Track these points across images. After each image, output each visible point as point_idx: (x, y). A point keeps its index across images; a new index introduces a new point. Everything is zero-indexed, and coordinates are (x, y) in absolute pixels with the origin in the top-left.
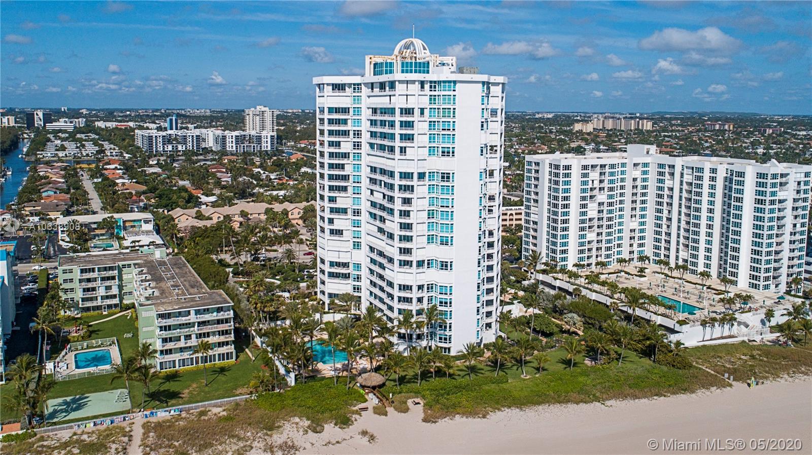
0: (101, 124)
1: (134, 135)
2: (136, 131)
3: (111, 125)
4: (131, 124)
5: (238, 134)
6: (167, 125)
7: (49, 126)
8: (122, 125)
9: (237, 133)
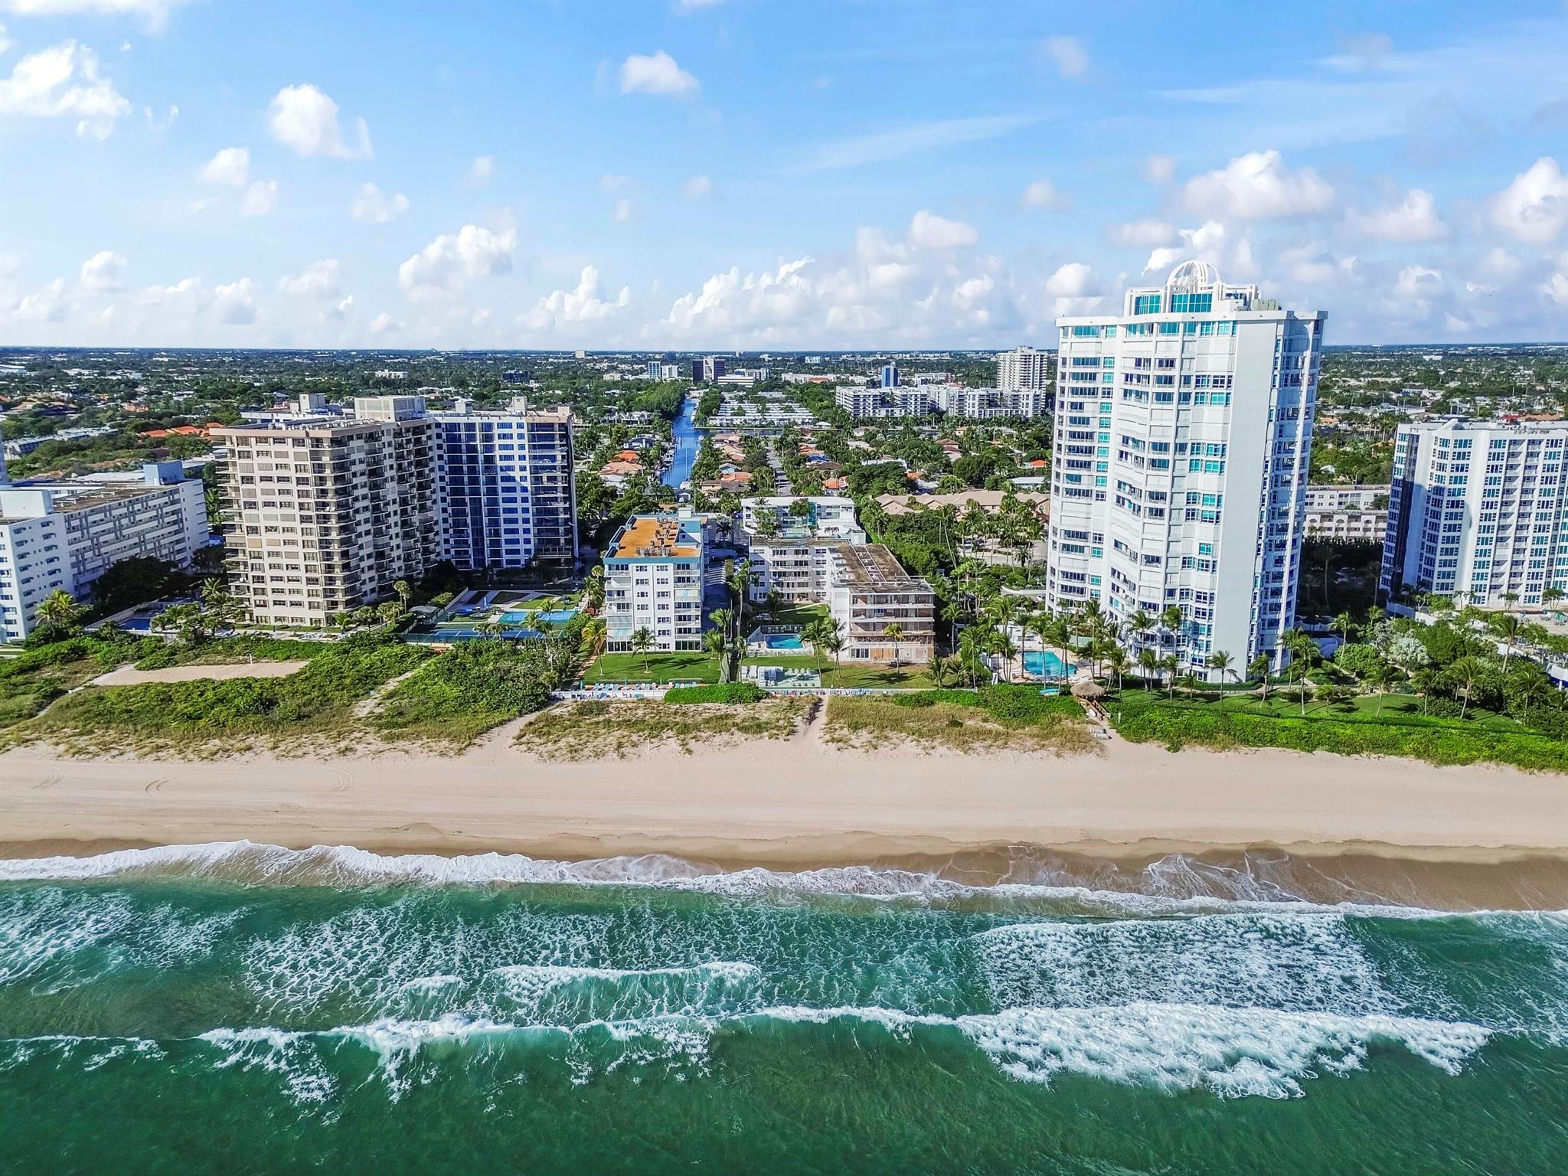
0: (788, 377)
1: (834, 394)
2: (838, 388)
3: (803, 378)
4: (831, 377)
5: (985, 393)
6: (882, 377)
7: (722, 380)
8: (818, 379)
9: (982, 391)
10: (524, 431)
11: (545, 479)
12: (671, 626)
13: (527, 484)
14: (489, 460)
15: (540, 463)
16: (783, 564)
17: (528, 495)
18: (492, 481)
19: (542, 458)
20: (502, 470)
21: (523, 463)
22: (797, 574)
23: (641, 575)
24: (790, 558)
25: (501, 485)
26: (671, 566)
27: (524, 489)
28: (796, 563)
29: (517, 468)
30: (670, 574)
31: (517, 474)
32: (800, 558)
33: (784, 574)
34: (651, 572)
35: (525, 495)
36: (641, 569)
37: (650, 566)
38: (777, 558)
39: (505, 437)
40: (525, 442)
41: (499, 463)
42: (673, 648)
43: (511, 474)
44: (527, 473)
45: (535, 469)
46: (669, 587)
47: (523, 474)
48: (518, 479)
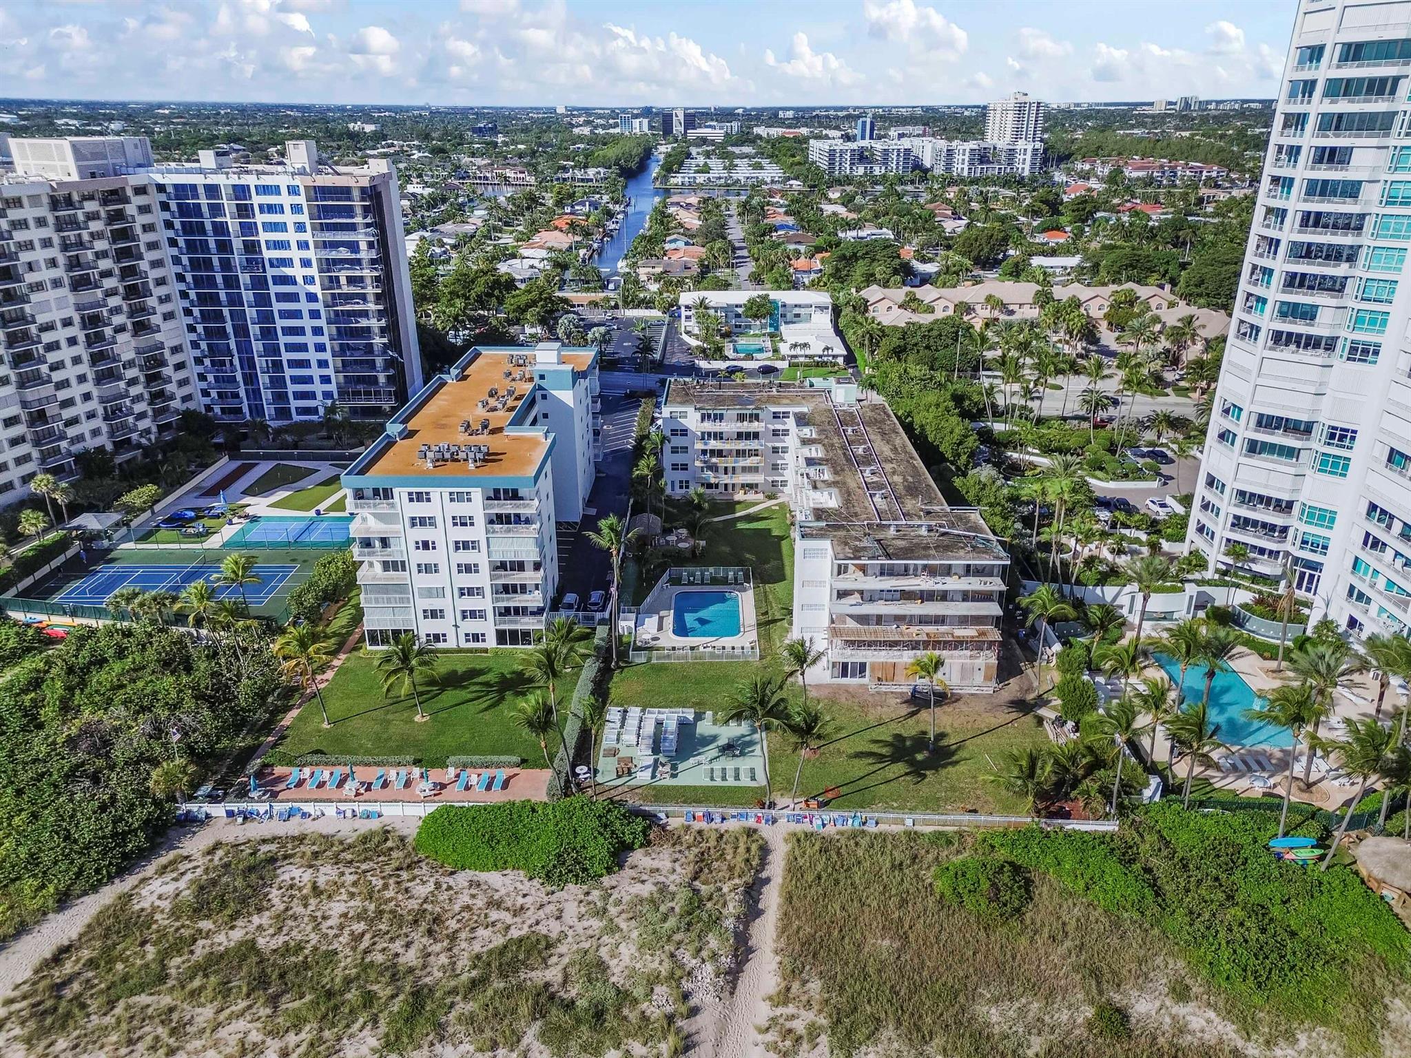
0: (760, 130)
1: (807, 149)
2: (812, 142)
3: (775, 132)
4: (804, 131)
6: (857, 132)
7: (693, 134)
8: (790, 133)
9: (972, 145)
10: (301, 200)
11: (343, 281)
12: (486, 603)
13: (316, 289)
14: (251, 247)
15: (334, 255)
16: (718, 436)
17: (319, 306)
18: (259, 283)
19: (334, 245)
20: (272, 265)
21: (305, 254)
22: (740, 453)
23: (420, 509)
24: (730, 426)
25: (274, 289)
26: (477, 494)
27: (312, 297)
28: (740, 436)
29: (297, 263)
30: (476, 507)
31: (297, 272)
32: (746, 427)
33: (720, 453)
34: (439, 504)
35: (313, 306)
36: (419, 497)
37: (435, 493)
38: (709, 426)
39: (271, 209)
40: (304, 218)
41: (268, 254)
42: (491, 642)
43: (288, 271)
44: (313, 271)
45: (328, 265)
46: (477, 532)
47: (308, 272)
48: (300, 280)
